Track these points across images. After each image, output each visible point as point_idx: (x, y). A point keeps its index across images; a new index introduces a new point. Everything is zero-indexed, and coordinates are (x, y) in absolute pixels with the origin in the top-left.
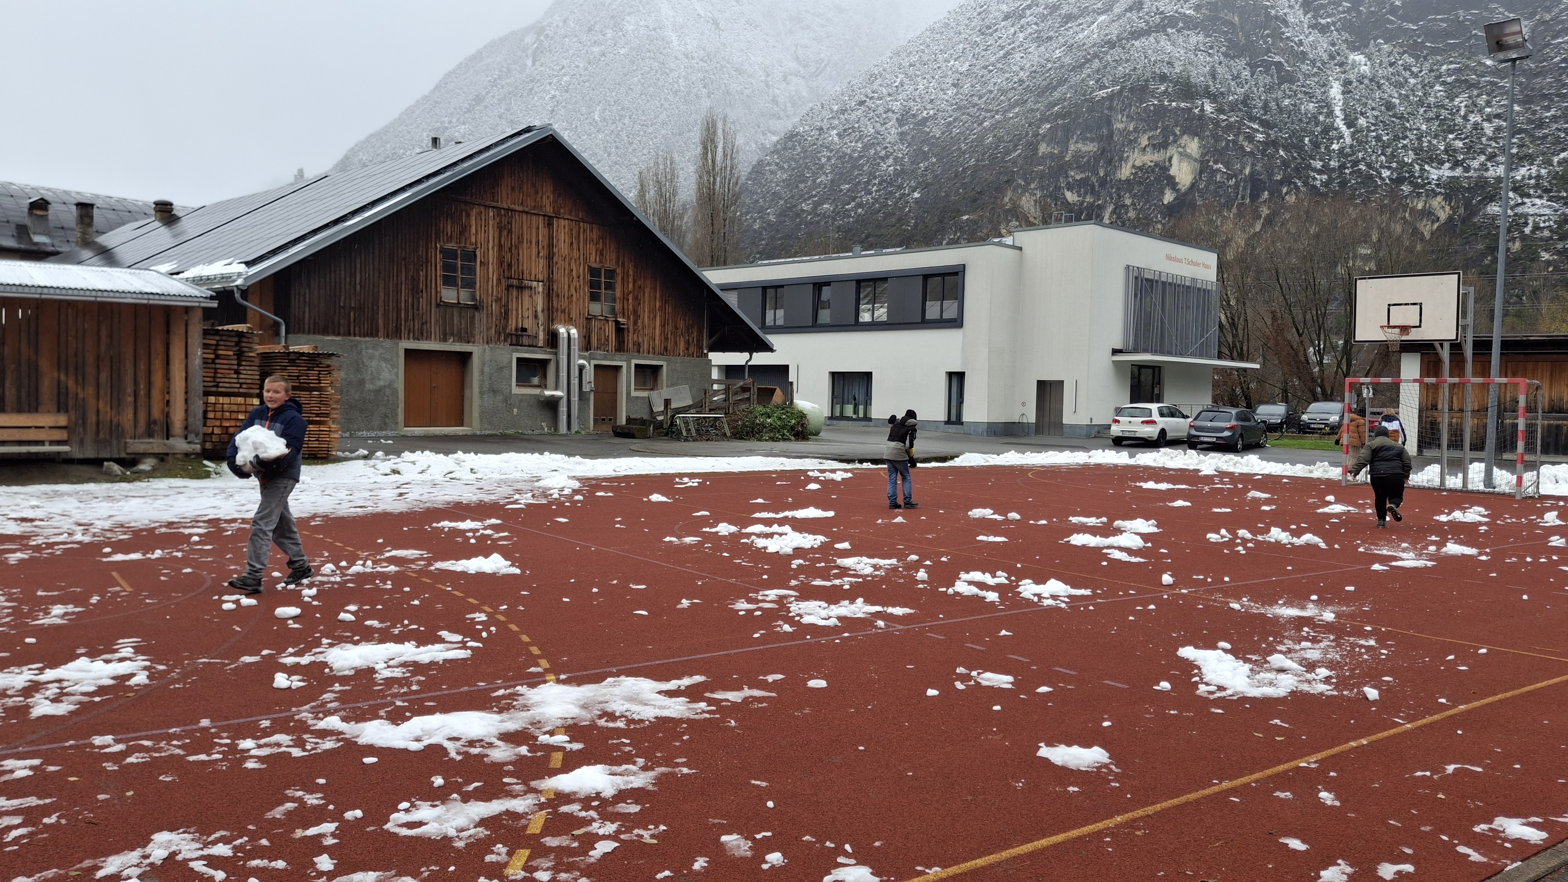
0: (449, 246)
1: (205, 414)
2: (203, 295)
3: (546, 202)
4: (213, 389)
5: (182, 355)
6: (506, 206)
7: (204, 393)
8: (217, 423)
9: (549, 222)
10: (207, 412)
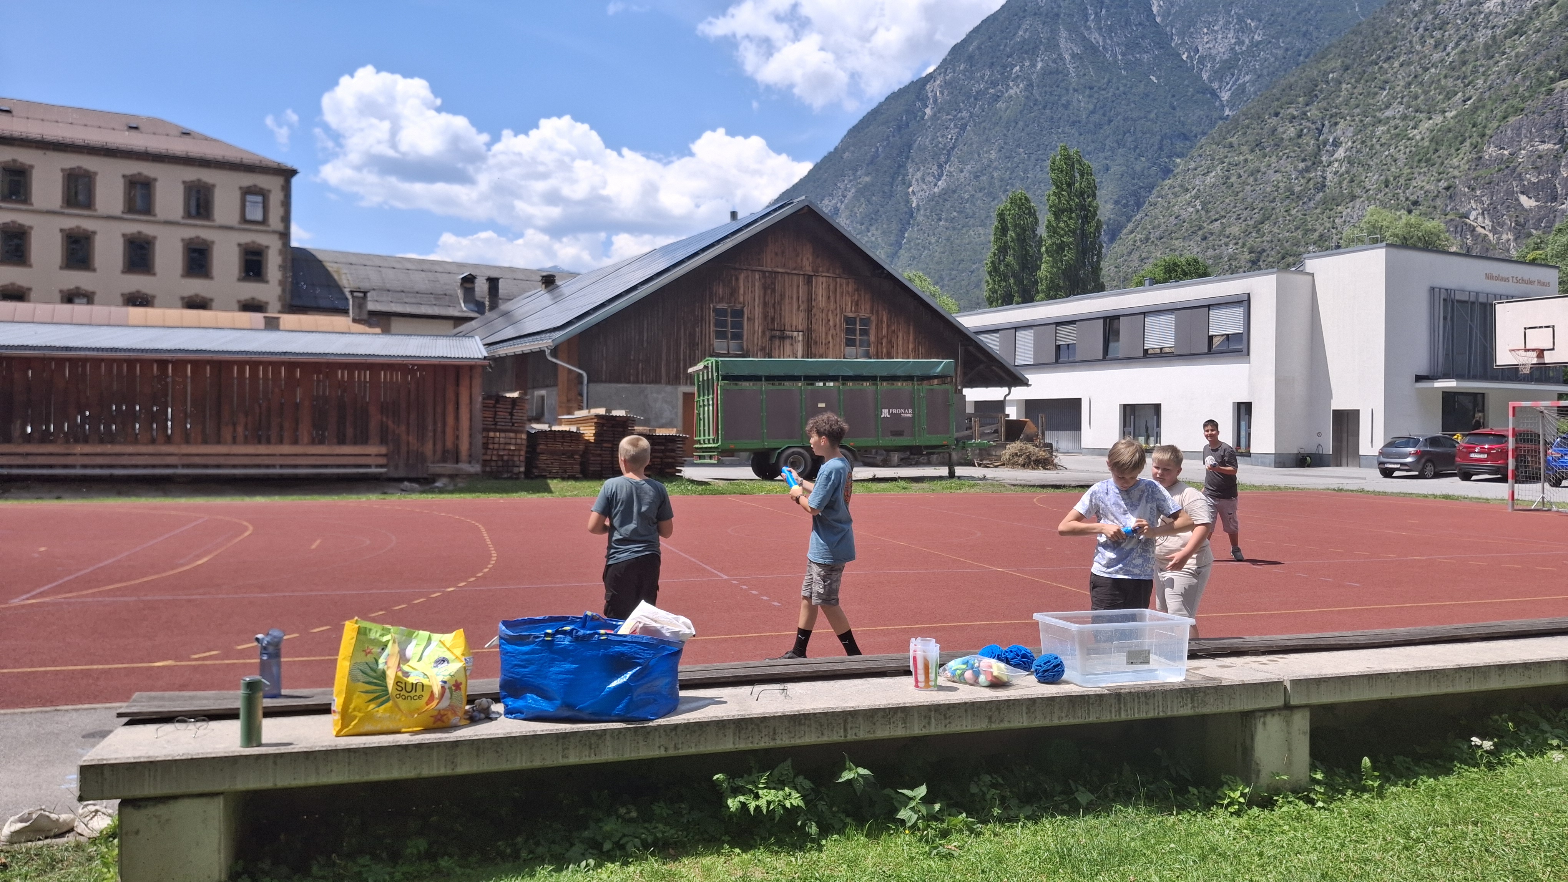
0: (720, 306)
1: (485, 446)
2: (480, 357)
3: (806, 263)
4: (493, 427)
5: (468, 401)
6: (770, 269)
7: (484, 430)
8: (495, 452)
9: (809, 280)
10: (487, 444)
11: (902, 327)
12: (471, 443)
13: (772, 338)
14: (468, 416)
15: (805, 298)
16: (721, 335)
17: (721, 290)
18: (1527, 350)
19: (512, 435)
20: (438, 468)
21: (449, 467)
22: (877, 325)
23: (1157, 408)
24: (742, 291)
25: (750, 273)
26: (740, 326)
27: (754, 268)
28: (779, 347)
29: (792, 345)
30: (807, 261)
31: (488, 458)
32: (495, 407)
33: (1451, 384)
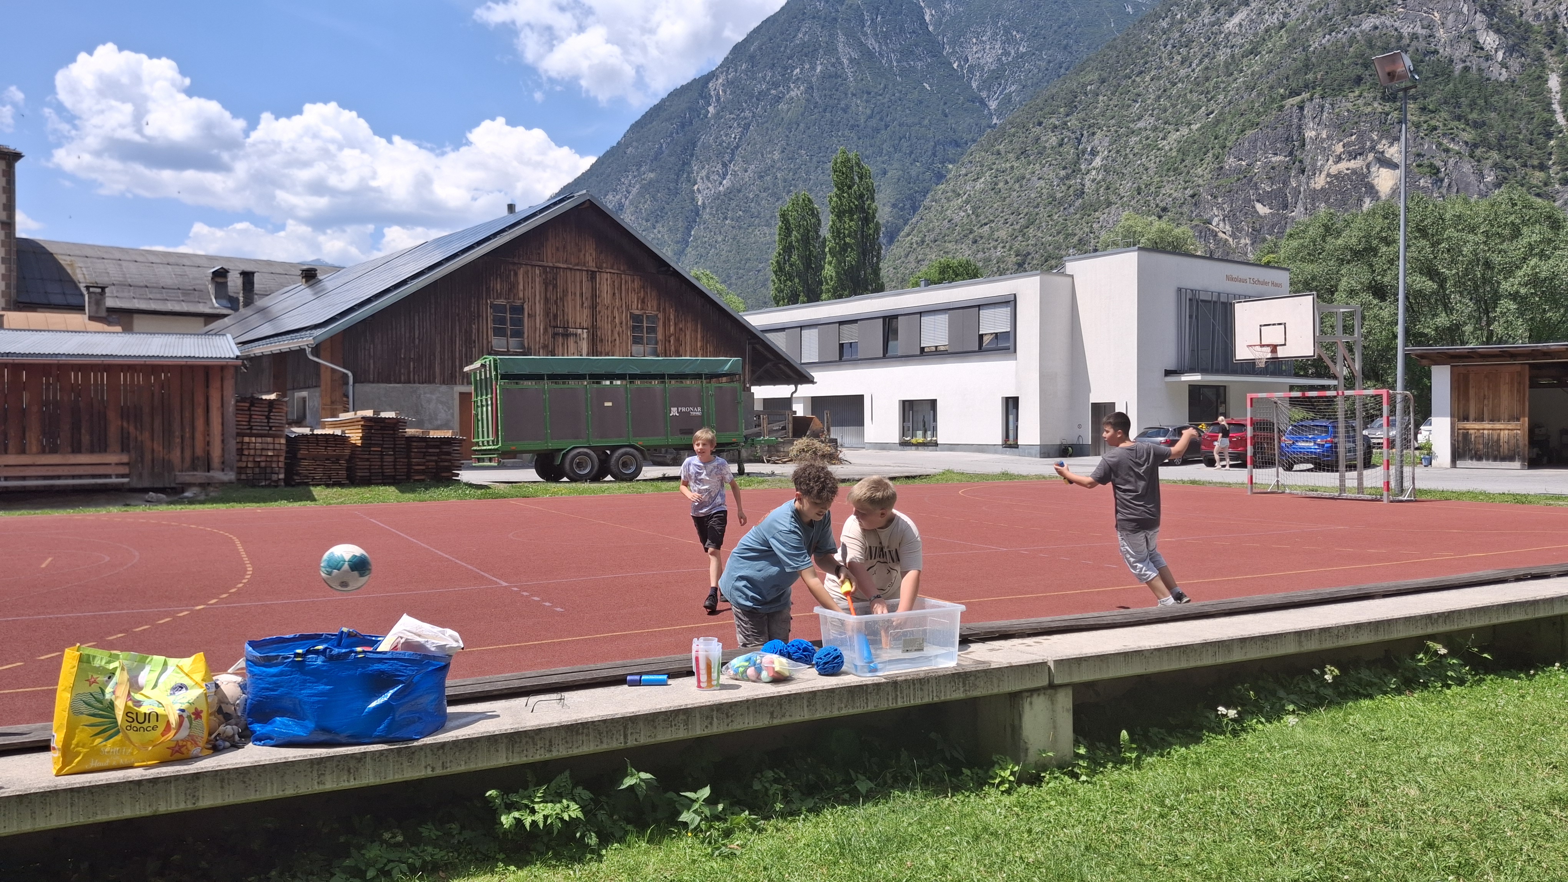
0: (498, 302)
1: (240, 452)
2: (232, 356)
3: (589, 258)
4: (248, 431)
5: (219, 405)
6: (551, 265)
7: (238, 434)
8: (251, 459)
9: (592, 276)
10: (242, 449)
11: (689, 325)
12: (223, 450)
13: (555, 335)
14: (220, 420)
15: (589, 295)
16: (499, 332)
17: (499, 285)
18: (1262, 346)
19: (269, 440)
20: (187, 477)
21: (200, 476)
22: (664, 323)
23: (933, 403)
24: (521, 287)
25: (529, 268)
26: (520, 322)
27: (534, 263)
28: (563, 344)
29: (576, 342)
30: (590, 257)
31: (244, 465)
32: (249, 410)
33: (1196, 378)
